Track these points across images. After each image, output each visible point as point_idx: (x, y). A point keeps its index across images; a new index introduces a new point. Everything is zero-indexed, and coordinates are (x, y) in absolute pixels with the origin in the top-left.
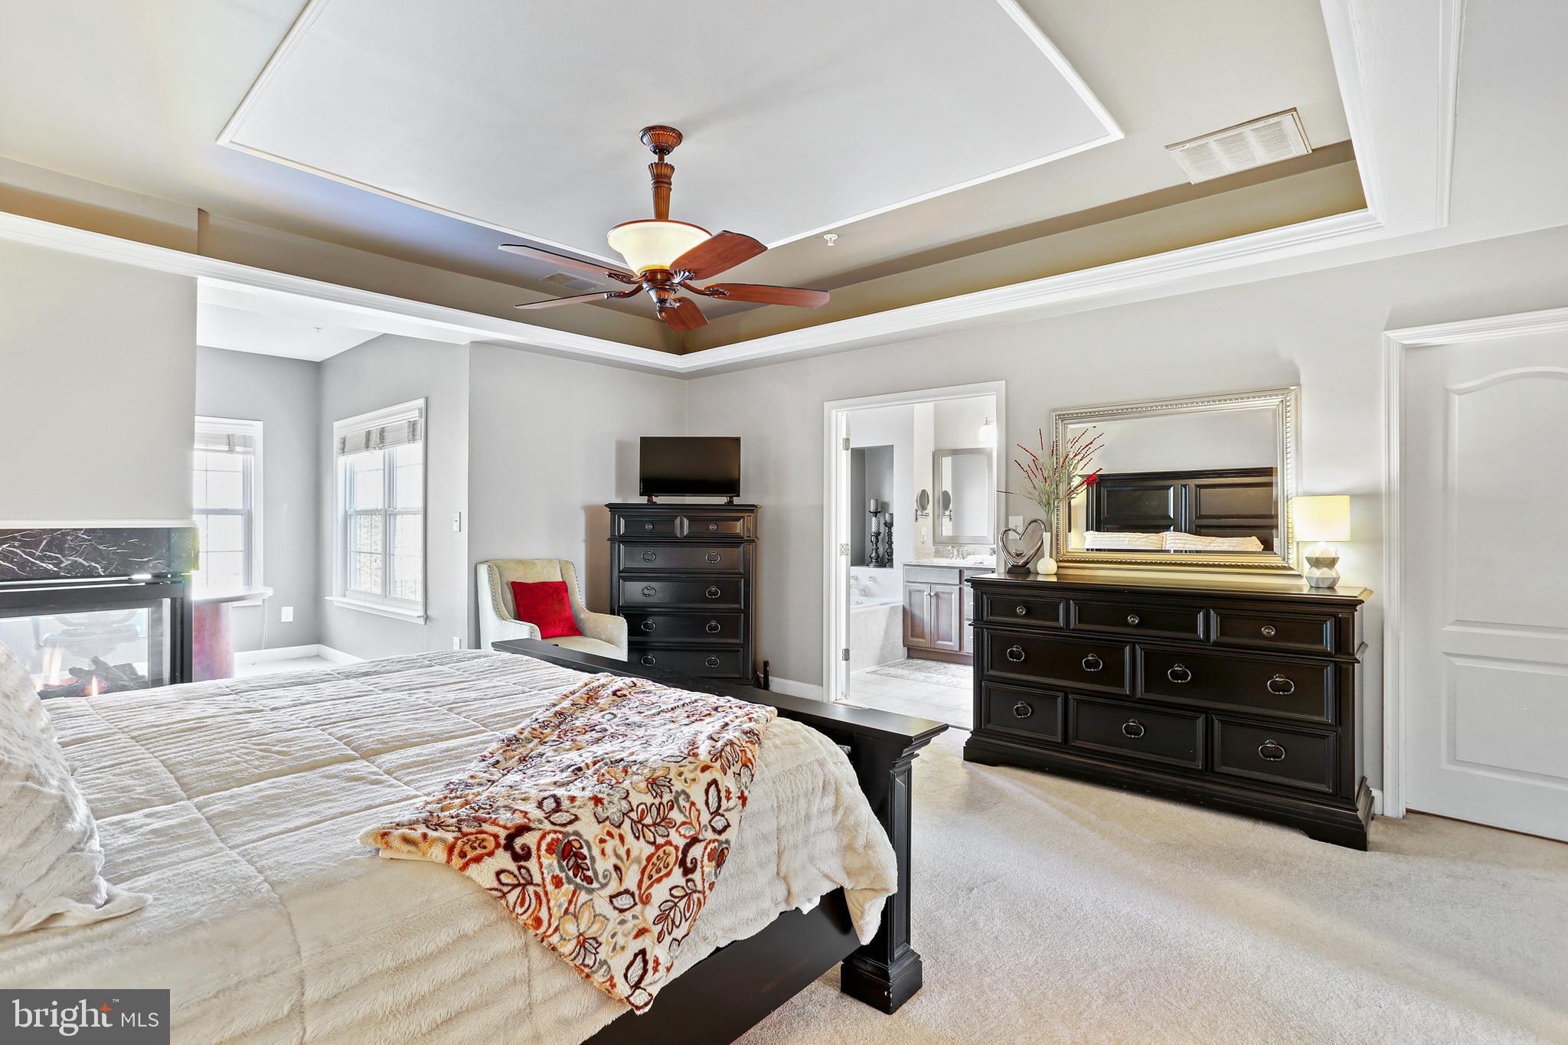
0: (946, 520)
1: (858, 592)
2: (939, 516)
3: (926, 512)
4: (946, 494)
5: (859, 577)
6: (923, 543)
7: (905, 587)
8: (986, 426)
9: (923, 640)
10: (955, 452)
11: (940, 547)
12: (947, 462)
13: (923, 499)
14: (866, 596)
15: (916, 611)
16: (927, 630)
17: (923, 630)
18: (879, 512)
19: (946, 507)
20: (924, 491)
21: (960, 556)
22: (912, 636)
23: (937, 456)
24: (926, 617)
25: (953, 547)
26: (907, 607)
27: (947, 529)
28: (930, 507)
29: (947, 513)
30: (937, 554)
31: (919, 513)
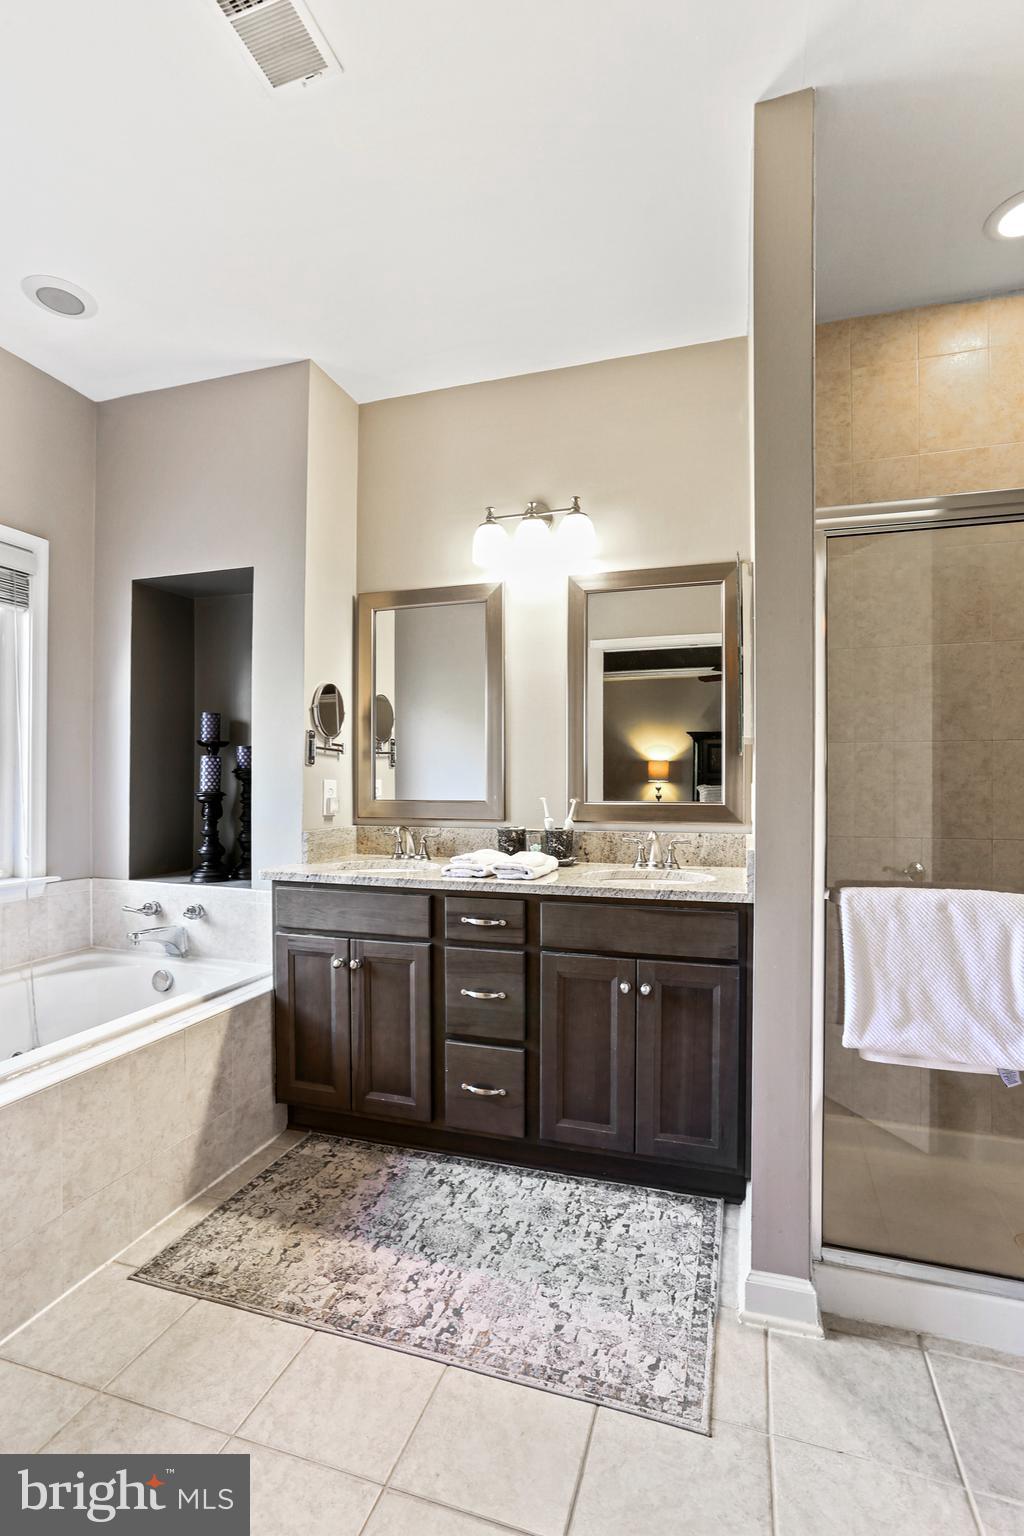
0: (382, 764)
1: (161, 947)
2: (367, 754)
3: (337, 740)
4: (381, 701)
5: (165, 907)
6: (329, 818)
7: (277, 941)
8: (490, 526)
9: (330, 1090)
10: (406, 599)
11: (372, 830)
12: (385, 622)
13: (327, 709)
14: (183, 956)
15: (310, 1009)
16: (340, 1062)
17: (329, 1058)
18: (225, 744)
19: (383, 735)
20: (330, 689)
21: (422, 850)
22: (299, 1077)
23: (361, 610)
24: (337, 1026)
25: (403, 828)
26: (285, 998)
27: (385, 788)
28: (345, 736)
29: (386, 747)
30: (363, 845)
31: (318, 742)
